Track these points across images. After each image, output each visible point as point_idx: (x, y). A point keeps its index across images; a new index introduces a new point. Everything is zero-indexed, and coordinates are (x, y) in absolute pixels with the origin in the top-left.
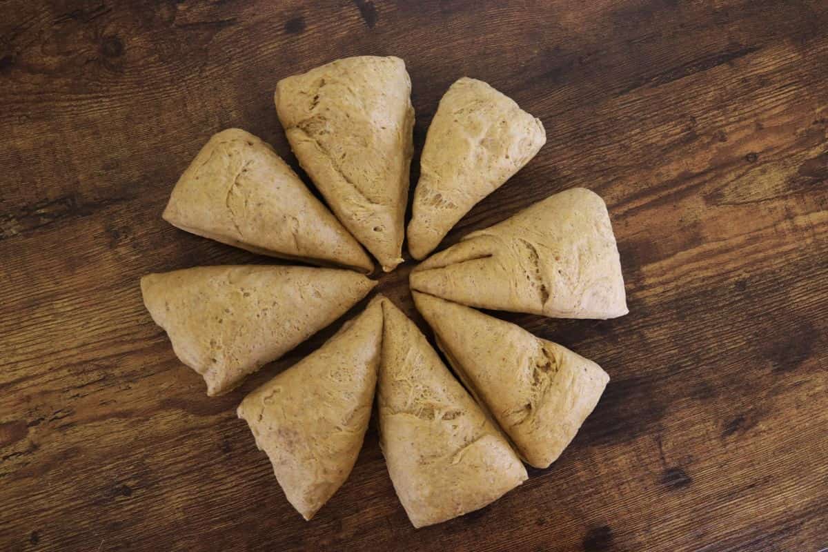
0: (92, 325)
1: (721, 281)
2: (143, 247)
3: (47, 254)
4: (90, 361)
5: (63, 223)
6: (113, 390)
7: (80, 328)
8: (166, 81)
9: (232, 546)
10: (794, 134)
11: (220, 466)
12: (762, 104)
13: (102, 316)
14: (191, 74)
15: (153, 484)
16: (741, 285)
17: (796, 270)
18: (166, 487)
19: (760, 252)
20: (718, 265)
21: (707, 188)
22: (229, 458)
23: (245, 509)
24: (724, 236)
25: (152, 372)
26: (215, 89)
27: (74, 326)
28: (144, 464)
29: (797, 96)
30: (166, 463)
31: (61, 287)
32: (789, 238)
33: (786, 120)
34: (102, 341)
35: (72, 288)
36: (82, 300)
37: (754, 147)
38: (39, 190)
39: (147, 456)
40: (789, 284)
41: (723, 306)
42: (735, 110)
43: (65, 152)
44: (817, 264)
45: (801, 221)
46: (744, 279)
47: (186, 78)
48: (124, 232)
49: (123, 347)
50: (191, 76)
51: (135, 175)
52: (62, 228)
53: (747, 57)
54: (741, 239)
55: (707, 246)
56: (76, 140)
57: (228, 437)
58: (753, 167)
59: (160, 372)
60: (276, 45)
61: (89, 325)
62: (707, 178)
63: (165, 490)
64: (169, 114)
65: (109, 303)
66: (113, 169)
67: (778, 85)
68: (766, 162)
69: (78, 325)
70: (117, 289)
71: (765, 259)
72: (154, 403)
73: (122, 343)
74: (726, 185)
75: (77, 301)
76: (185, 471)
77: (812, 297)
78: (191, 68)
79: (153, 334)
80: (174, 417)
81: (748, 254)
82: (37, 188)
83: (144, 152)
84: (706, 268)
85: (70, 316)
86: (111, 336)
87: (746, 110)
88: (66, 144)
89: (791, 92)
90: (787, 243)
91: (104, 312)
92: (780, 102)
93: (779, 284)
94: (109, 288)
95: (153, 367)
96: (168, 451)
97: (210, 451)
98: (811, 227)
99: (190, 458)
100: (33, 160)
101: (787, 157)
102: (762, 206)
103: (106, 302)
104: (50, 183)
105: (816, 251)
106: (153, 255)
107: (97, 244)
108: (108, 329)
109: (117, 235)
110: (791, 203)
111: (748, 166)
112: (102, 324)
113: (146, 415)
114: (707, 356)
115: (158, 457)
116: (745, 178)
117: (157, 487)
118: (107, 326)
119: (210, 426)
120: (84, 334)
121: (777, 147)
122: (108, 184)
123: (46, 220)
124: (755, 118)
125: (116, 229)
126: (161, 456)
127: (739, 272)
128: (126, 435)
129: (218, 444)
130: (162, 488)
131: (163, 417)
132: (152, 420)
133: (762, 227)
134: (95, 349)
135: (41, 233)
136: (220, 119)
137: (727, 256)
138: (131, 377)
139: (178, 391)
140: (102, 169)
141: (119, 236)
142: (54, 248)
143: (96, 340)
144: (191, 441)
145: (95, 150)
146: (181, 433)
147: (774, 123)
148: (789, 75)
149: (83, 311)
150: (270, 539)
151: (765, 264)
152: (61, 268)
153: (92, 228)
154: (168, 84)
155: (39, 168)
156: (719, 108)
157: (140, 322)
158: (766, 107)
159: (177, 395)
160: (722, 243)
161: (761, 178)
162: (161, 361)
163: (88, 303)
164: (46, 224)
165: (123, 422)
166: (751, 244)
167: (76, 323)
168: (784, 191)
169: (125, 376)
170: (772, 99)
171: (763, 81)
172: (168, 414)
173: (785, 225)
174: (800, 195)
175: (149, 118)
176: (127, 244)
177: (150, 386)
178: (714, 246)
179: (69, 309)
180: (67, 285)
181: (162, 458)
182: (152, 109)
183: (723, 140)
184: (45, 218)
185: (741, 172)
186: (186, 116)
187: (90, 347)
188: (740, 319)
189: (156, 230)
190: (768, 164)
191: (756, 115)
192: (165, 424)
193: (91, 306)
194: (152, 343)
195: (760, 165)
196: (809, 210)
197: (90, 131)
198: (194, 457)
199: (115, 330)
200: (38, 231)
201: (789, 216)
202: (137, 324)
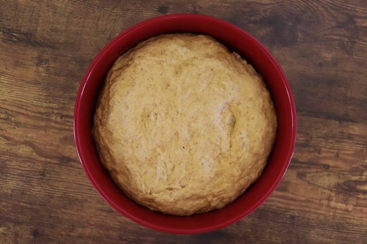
0: (13, 94)
1: (285, 212)
2: (50, 72)
3: (8, 54)
4: (4, 108)
5: (21, 44)
6: (8, 126)
7: (7, 93)
8: (96, 6)
9: (25, 215)
10: (351, 166)
11: (36, 180)
12: (344, 146)
13: (19, 92)
14: (108, 8)
15: (4, 173)
16: (293, 217)
17: (319, 223)
18: (9, 177)
19: (308, 208)
20: (288, 204)
21: (301, 170)
22: (42, 179)
23: (37, 203)
24: (296, 193)
25: (28, 127)
26: (115, 20)
27: (5, 90)
28: (5, 163)
29: (361, 151)
30: (15, 167)
31: (7, 71)
32: (324, 208)
33: (350, 158)
34: (14, 103)
35: (11, 74)
36: (13, 81)
37: (330, 163)
38: (19, 25)
39: (8, 160)
40: (313, 227)
41: (280, 223)
42: (331, 143)
43: (38, 14)
44: (329, 225)
45: (333, 204)
46: (295, 215)
47: (105, 9)
48: (45, 62)
49: (21, 110)
50: (107, 9)
51: (62, 39)
52: (20, 46)
53: (349, 123)
54: (303, 199)
55: (286, 194)
56: (45, 11)
57: (45, 170)
58: (325, 171)
59: (31, 128)
60: (151, 14)
61: (12, 94)
62: (304, 165)
63: (8, 178)
64: (90, 20)
65: (24, 88)
66: (54, 32)
67: (355, 142)
68: (331, 172)
69: (7, 91)
70: (30, 84)
71: (309, 212)
72: (22, 140)
73: (21, 108)
74: (310, 173)
75: (11, 80)
76: (20, 175)
77: (319, 238)
78: (109, 5)
79: (36, 111)
80: (27, 150)
81: (303, 206)
82: (18, 24)
83: (71, 31)
84: (282, 203)
85: (5, 85)
86: (18, 103)
87: (336, 145)
88: (40, 11)
89: (359, 147)
90: (321, 210)
91: (20, 91)
92: (353, 149)
93: (309, 225)
94: (27, 82)
95: (29, 125)
96: (17, 163)
97: (35, 171)
98: (335, 208)
99: (25, 170)
100: (22, 10)
101: (342, 174)
102: (320, 189)
103: (24, 87)
104: (25, 24)
105: (332, 219)
106: (53, 78)
107: (31, 61)
108: (18, 99)
109: (42, 61)
110: (333, 194)
111: (323, 169)
112: (17, 96)
113: (16, 143)
114: (262, 239)
115: (12, 163)
116: (319, 174)
117: (6, 175)
118: (19, 98)
119: (41, 161)
120: (7, 96)
121: (340, 168)
122: (49, 37)
123: (15, 40)
124: (338, 151)
125: (43, 58)
126: (14, 163)
127: (295, 212)
128: (4, 147)
129: (40, 171)
130: (7, 176)
131: (23, 148)
132: (18, 146)
133: (315, 197)
134: (9, 105)
135: (10, 44)
136: (110, 34)
137: (293, 202)
138: (18, 124)
139: (35, 140)
140: (50, 29)
141: (42, 62)
142: (13, 53)
143: (11, 101)
144: (29, 164)
145: (50, 20)
146: (27, 158)
147: (345, 157)
148: (362, 140)
149: (11, 86)
150: (41, 220)
151: (307, 214)
152: (11, 63)
153: (33, 53)
154: (96, 7)
155: (23, 15)
156: (325, 139)
157: (33, 103)
158: (345, 149)
159: (33, 141)
160: (294, 196)
161: (326, 177)
162: (34, 124)
163: (15, 84)
164: (14, 41)
165: (6, 141)
166: (306, 203)
167: (6, 90)
168: (333, 188)
169: (16, 123)
170: (348, 147)
171: (350, 137)
172: (25, 147)
173: (325, 202)
174: (338, 193)
175: (81, 18)
176: (44, 67)
177: (24, 132)
178: (290, 195)
179: (6, 82)
180: (10, 72)
181: (14, 164)
182: (84, 14)
183: (319, 153)
184: (15, 38)
185: (319, 170)
186: (96, 25)
187: (7, 103)
188: (284, 231)
189: (59, 68)
190: (332, 173)
191: (339, 150)
192: (22, 151)
193: (16, 86)
194: (33, 114)
195: (329, 172)
196: (338, 201)
197: (53, 10)
198: (28, 171)
199: (21, 101)
200: (9, 42)
201: (329, 199)
202: (31, 103)
